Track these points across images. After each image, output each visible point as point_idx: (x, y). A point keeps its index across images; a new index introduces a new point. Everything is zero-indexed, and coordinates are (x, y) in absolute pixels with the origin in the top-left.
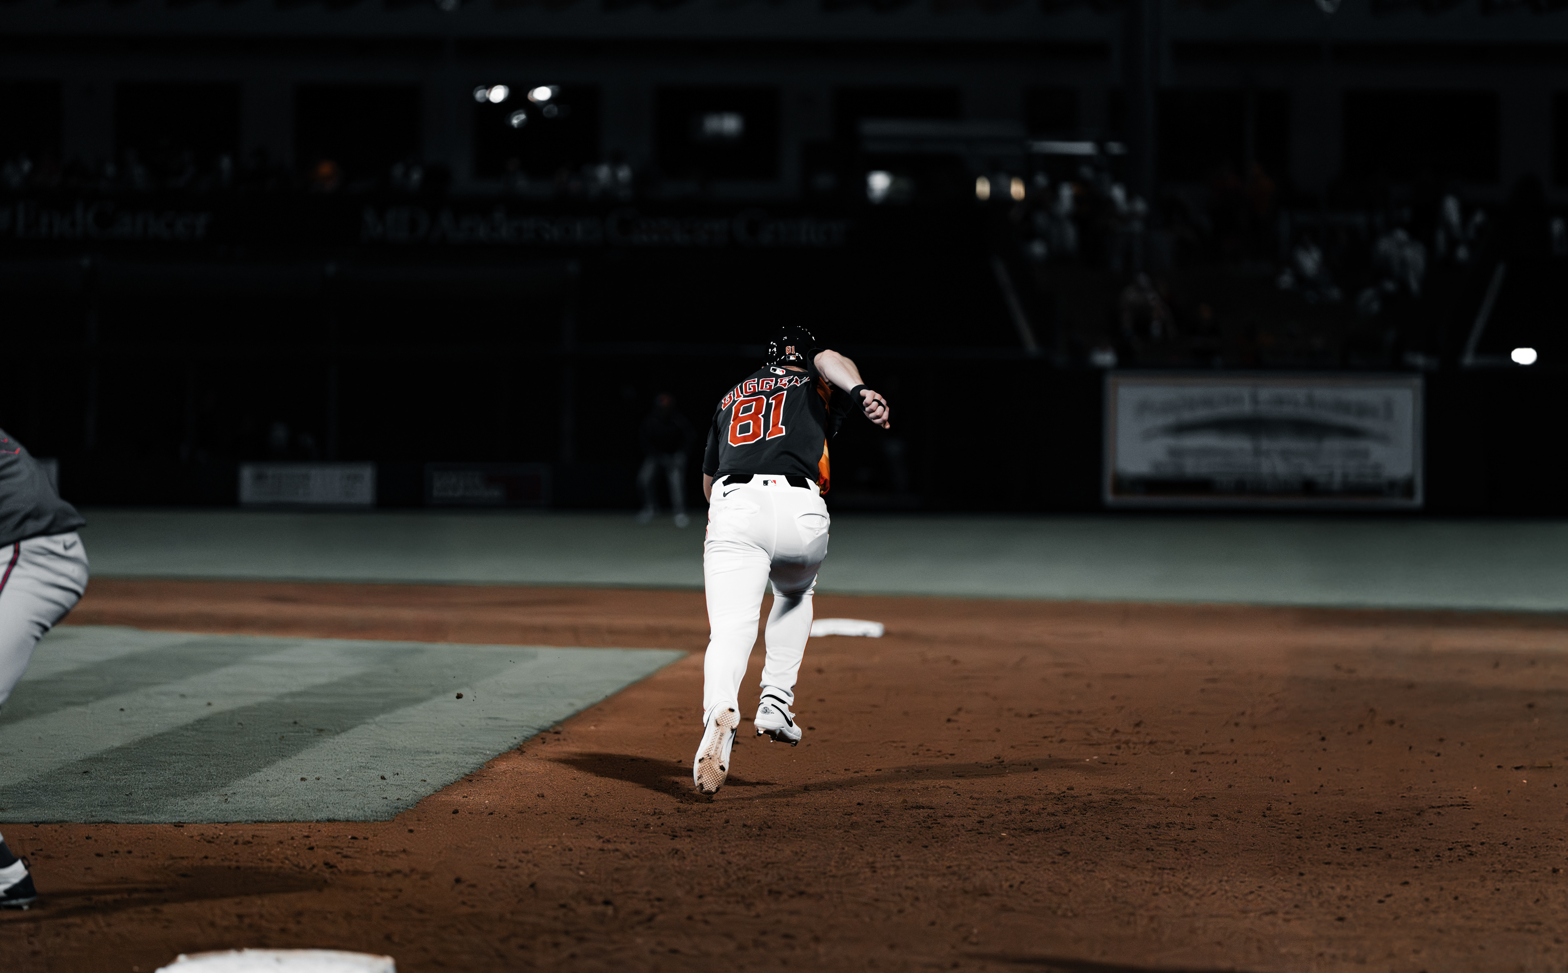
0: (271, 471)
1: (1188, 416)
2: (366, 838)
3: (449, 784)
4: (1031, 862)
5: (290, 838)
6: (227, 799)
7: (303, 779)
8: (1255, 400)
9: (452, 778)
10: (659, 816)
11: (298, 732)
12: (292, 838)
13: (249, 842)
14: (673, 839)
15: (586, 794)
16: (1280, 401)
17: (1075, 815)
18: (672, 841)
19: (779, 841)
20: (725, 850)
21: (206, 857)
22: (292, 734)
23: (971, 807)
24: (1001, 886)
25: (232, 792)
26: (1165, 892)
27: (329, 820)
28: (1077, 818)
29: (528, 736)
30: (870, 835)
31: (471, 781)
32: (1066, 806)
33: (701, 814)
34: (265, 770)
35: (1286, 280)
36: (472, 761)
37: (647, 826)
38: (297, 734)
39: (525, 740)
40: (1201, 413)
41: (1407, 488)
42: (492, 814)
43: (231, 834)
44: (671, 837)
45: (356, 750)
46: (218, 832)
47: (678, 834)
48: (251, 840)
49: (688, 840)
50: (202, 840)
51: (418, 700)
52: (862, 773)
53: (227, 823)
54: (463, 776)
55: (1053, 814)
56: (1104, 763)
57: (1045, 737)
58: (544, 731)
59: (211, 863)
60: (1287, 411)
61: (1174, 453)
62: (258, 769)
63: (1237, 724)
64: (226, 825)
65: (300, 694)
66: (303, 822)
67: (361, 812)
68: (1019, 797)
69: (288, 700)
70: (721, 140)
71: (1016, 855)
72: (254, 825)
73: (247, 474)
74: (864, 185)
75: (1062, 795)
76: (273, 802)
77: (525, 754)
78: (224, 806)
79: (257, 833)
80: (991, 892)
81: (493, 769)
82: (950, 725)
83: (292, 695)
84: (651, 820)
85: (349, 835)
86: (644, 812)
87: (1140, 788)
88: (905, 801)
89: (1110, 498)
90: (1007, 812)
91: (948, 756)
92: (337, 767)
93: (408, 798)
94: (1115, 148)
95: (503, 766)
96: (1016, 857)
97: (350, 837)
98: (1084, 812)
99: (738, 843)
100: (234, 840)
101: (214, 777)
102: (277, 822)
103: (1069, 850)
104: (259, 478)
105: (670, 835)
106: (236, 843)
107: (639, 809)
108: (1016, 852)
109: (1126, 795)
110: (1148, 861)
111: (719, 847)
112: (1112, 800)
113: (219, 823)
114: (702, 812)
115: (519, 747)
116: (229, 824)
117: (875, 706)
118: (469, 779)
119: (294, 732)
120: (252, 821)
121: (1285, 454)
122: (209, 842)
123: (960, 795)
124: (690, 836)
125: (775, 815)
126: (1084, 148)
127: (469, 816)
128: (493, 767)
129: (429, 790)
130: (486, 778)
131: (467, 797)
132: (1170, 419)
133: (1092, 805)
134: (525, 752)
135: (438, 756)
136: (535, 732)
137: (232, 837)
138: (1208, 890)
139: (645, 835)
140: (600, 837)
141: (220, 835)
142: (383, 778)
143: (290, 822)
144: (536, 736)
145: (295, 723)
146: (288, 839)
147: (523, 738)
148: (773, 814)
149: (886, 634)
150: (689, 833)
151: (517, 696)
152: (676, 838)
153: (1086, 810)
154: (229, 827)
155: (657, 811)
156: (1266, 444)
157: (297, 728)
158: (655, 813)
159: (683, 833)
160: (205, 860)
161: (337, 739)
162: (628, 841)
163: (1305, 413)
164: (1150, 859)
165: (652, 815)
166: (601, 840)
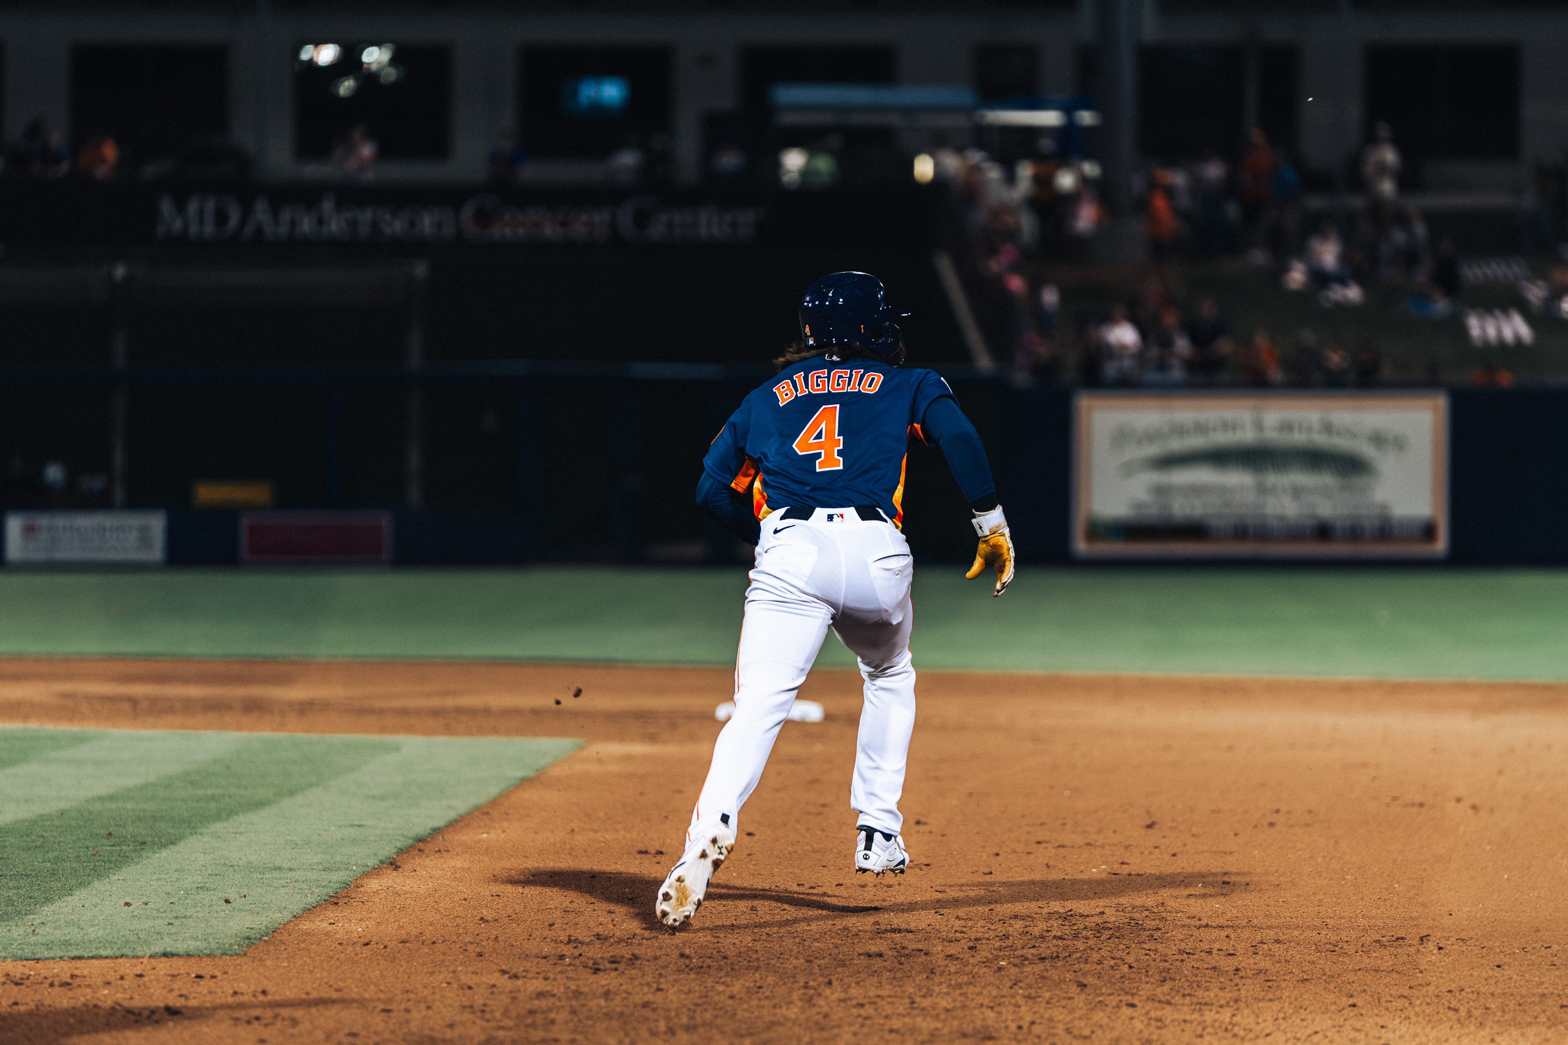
0: (43, 521)
1: (1177, 445)
2: (213, 977)
3: (309, 907)
4: (1040, 997)
5: (118, 977)
6: (34, 931)
7: (127, 904)
8: (1259, 426)
9: (311, 900)
10: (575, 945)
11: (114, 846)
12: (122, 978)
13: (68, 984)
14: (595, 973)
15: (482, 919)
16: (1287, 427)
17: (1087, 938)
18: (595, 976)
19: (727, 975)
20: (662, 986)
21: (16, 1003)
22: (108, 848)
23: (960, 929)
24: (1007, 1027)
25: (39, 921)
26: (1209, 1034)
27: (165, 955)
28: (1090, 943)
29: (402, 847)
30: (838, 964)
31: (336, 903)
32: (1075, 928)
33: (627, 942)
34: (78, 893)
35: (1297, 276)
36: (337, 877)
37: (562, 957)
38: (114, 848)
39: (398, 852)
40: (1195, 442)
41: (1428, 531)
42: (367, 944)
43: (44, 973)
44: (591, 971)
45: (190, 868)
46: (27, 972)
47: (601, 967)
48: (69, 981)
49: (613, 974)
50: (8, 982)
51: (260, 804)
52: (820, 889)
53: (38, 960)
54: (326, 898)
55: (1061, 938)
56: (1115, 874)
57: (1039, 843)
58: (420, 840)
59: (22, 1008)
60: (1298, 438)
61: (1161, 491)
62: (70, 892)
63: (1272, 825)
64: (37, 962)
65: (112, 798)
66: (133, 957)
67: (205, 944)
68: (1016, 917)
69: (98, 806)
70: (599, 111)
71: (1021, 988)
72: (71, 962)
73: (14, 525)
74: (777, 165)
75: (1069, 913)
76: (93, 933)
77: (400, 869)
78: (33, 939)
79: (77, 972)
80: (994, 1034)
81: (362, 889)
82: (921, 828)
83: (101, 798)
84: (566, 950)
85: (193, 972)
86: (556, 941)
87: (1163, 904)
88: (877, 923)
89: (1081, 546)
90: (1004, 935)
91: (923, 867)
92: (169, 889)
93: (261, 926)
94: (1086, 118)
95: (373, 884)
96: (1021, 991)
97: (193, 975)
98: (1099, 935)
99: (676, 977)
100: (49, 981)
101: (15, 904)
102: (100, 957)
103: (1086, 982)
104: (29, 531)
105: (591, 968)
106: (52, 985)
107: (549, 936)
108: (1020, 984)
109: (1147, 913)
110: (1184, 995)
111: (654, 982)
112: (1131, 919)
113: (27, 959)
114: (628, 939)
115: (392, 860)
116: (40, 962)
117: (824, 806)
118: (334, 901)
119: (111, 846)
120: (69, 957)
121: (1297, 492)
122: (17, 984)
123: (943, 915)
124: (616, 969)
125: (718, 943)
126: (1049, 118)
127: (340, 948)
128: (362, 886)
129: (286, 916)
130: (355, 900)
131: (334, 924)
132: (1154, 450)
133: (1106, 925)
134: (400, 867)
135: (294, 874)
136: (411, 842)
137: (46, 978)
138: (1263, 1030)
139: (559, 968)
140: (504, 972)
141: (30, 975)
142: (227, 901)
143: (117, 957)
144: (412, 846)
145: (110, 834)
146: (116, 979)
147: (396, 850)
148: (715, 941)
149: (828, 717)
150: (615, 965)
151: (383, 798)
152: (599, 972)
153: (1099, 932)
154: (40, 965)
155: (572, 938)
156: (1273, 479)
157: (112, 840)
158: (569, 942)
159: (608, 966)
160: (15, 1007)
161: (164, 853)
162: (541, 976)
163: (1321, 440)
164: (1186, 992)
165: (565, 944)
166: (506, 976)
